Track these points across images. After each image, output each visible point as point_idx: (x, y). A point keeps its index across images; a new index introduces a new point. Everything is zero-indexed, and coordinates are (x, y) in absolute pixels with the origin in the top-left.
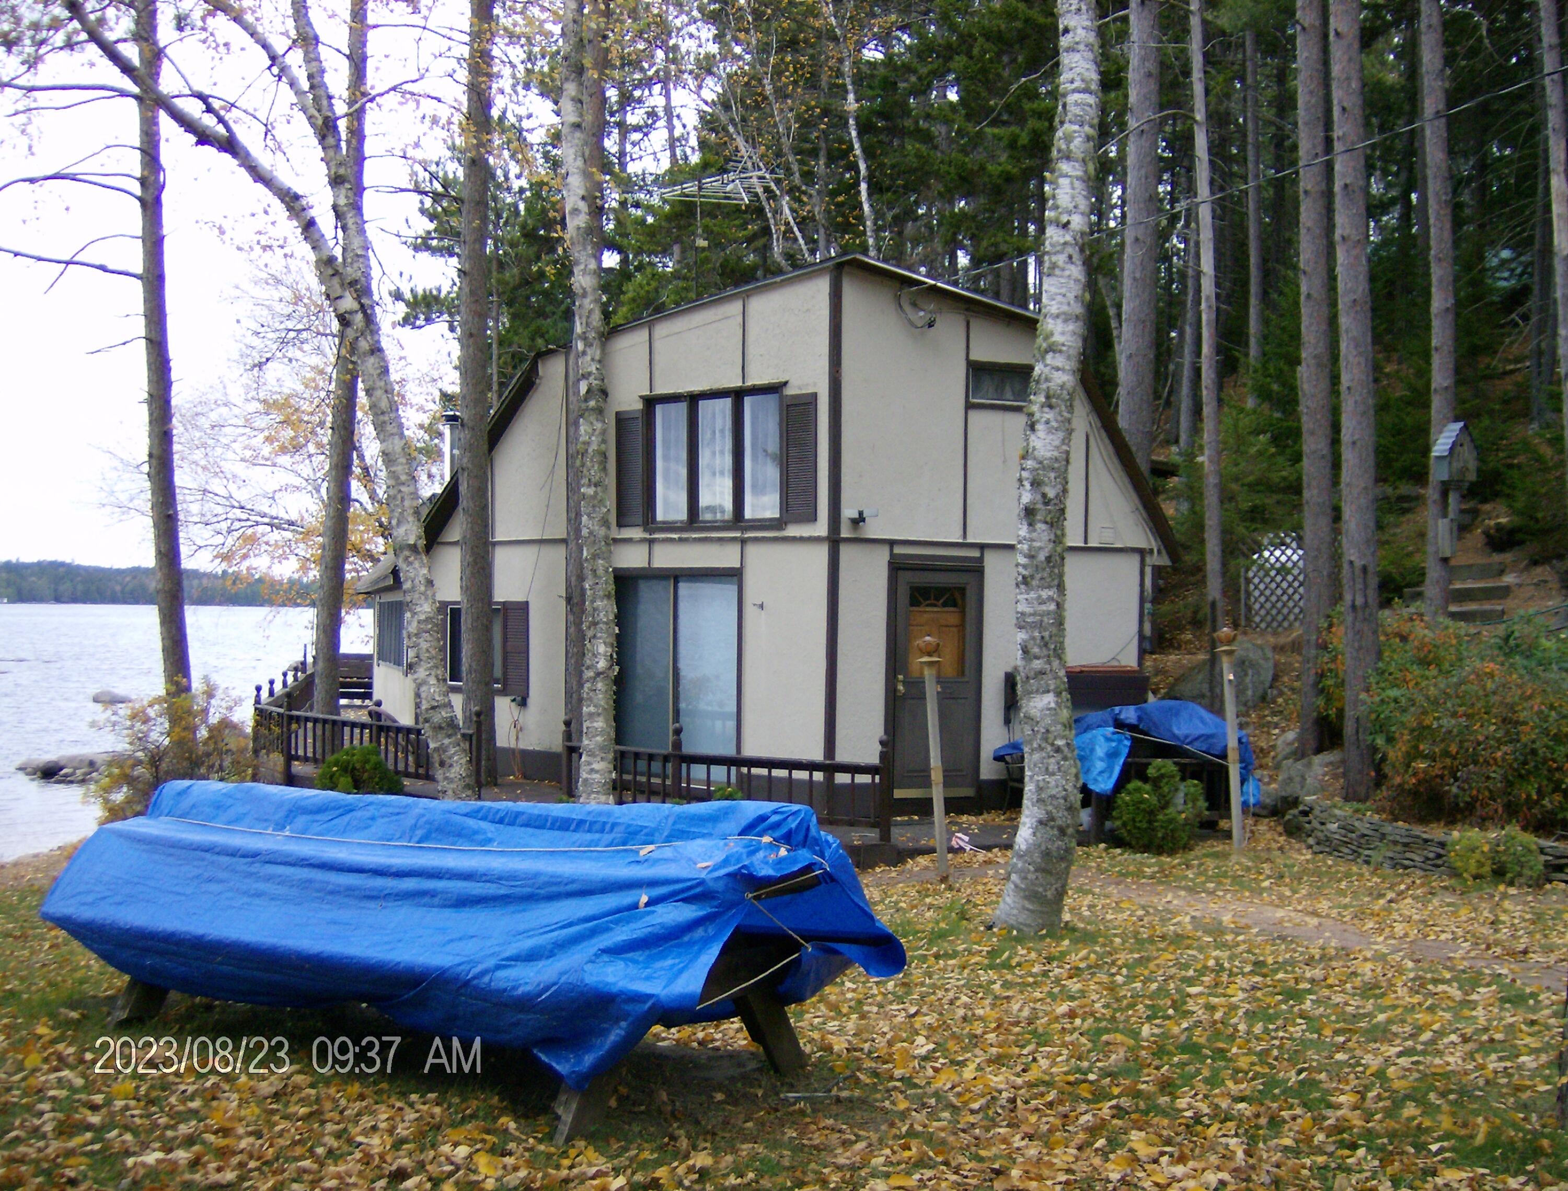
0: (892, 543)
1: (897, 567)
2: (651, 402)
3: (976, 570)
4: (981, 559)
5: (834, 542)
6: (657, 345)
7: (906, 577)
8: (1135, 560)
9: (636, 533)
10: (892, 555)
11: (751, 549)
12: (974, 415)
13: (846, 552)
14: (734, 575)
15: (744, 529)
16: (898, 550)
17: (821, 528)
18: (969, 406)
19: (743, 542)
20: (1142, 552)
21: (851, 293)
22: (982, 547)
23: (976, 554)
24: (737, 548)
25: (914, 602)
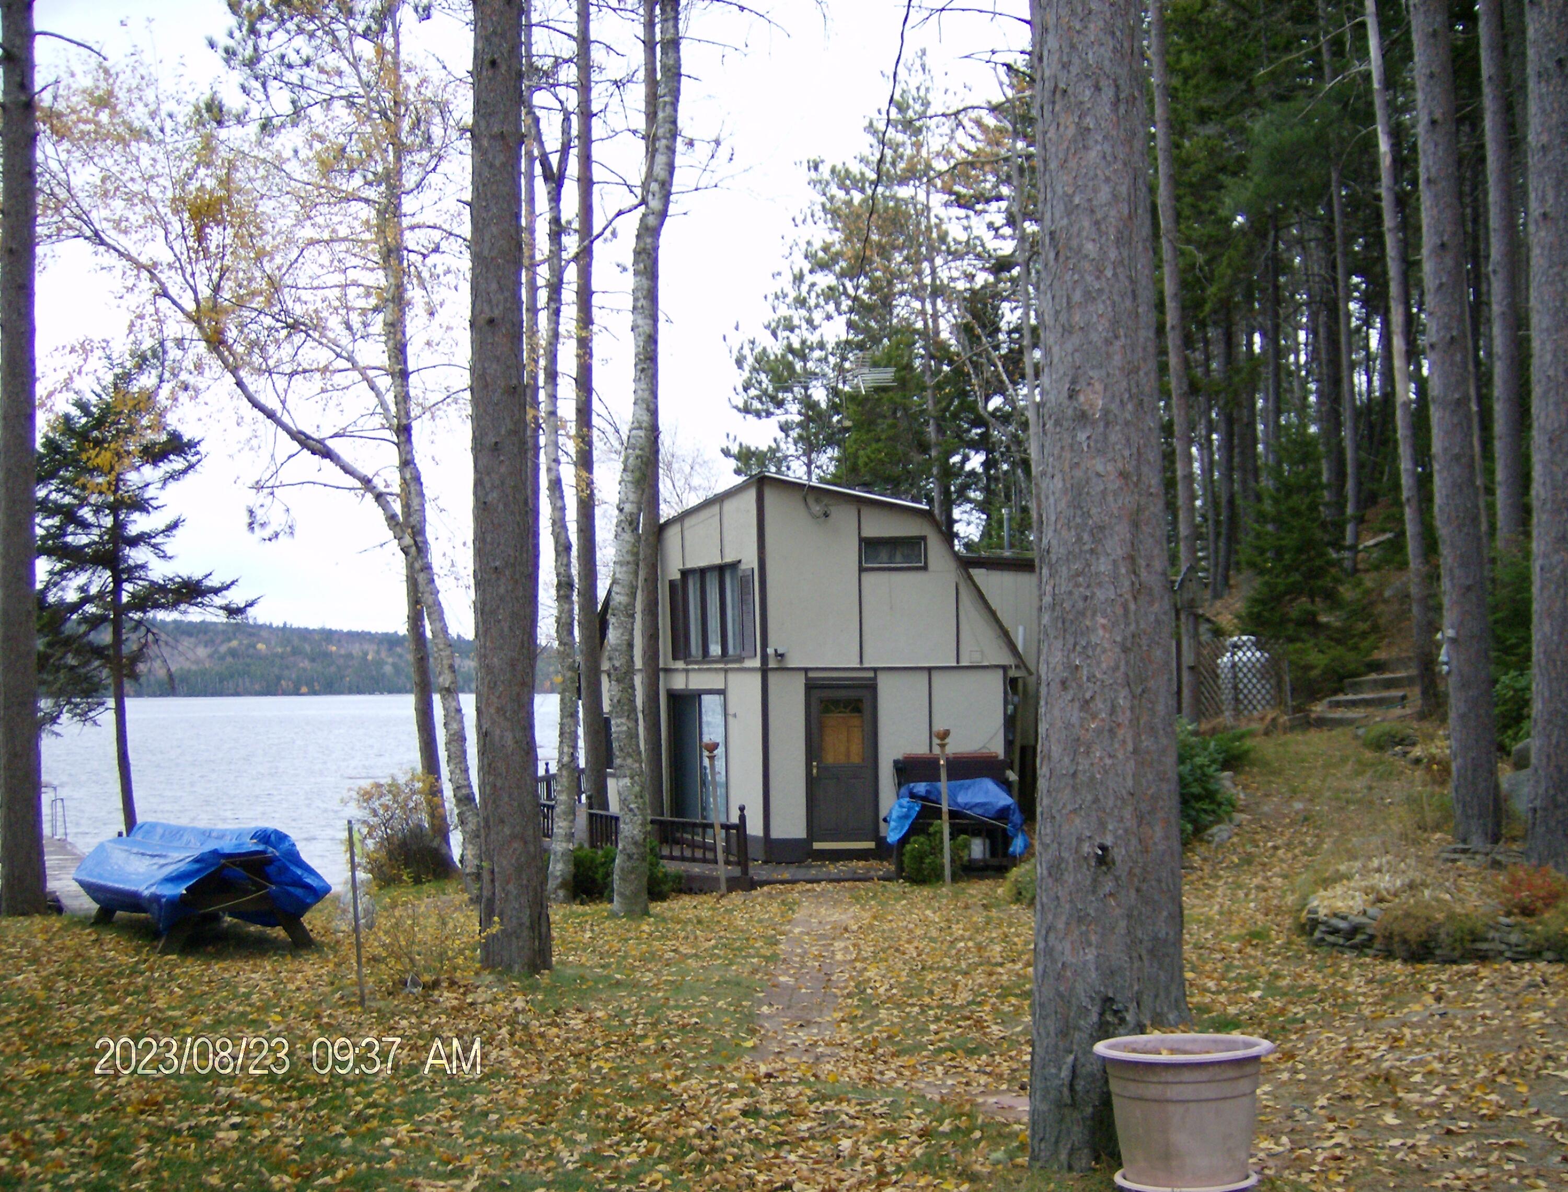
0: (806, 670)
1: (811, 687)
2: (685, 573)
3: (871, 687)
4: (875, 678)
5: (765, 671)
6: (686, 533)
7: (816, 694)
8: (1000, 673)
9: (680, 665)
10: (807, 679)
11: (731, 676)
12: (865, 576)
13: (773, 678)
14: (722, 692)
15: (726, 663)
16: (811, 675)
17: (757, 663)
18: (861, 570)
19: (726, 671)
20: (1005, 668)
21: (770, 497)
22: (875, 670)
23: (871, 674)
24: (722, 675)
25: (826, 710)
